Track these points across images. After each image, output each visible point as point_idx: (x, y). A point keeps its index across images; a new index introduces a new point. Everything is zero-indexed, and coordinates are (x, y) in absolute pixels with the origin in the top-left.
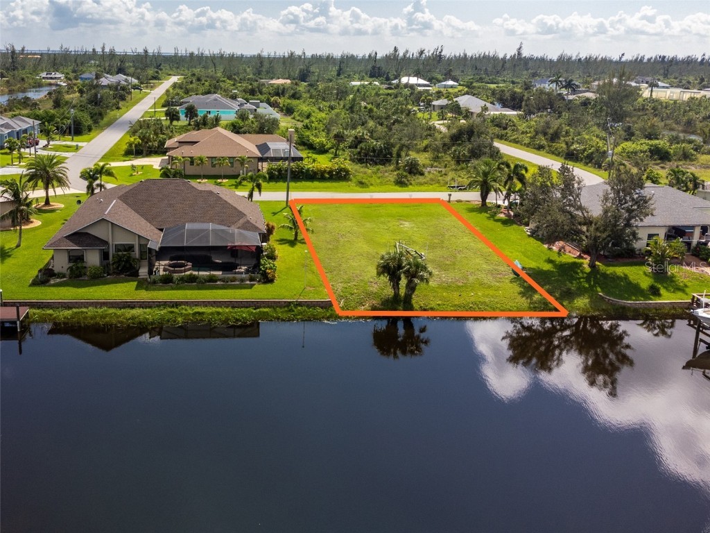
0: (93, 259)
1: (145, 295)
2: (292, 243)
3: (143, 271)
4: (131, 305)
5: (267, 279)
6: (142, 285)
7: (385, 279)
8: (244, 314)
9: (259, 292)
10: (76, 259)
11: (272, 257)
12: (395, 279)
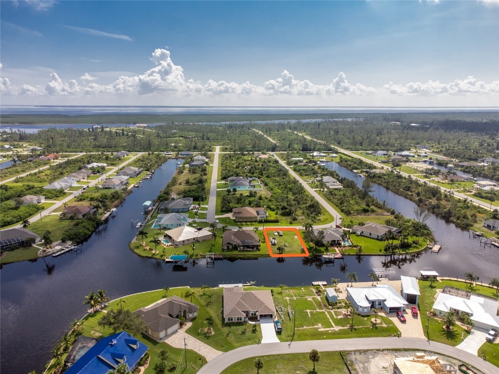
0: (231, 247)
1: (240, 253)
2: (264, 242)
3: (239, 249)
4: (238, 255)
5: (259, 250)
6: (239, 251)
7: (278, 250)
8: (256, 256)
9: (258, 253)
10: (228, 247)
11: (260, 246)
12: (280, 251)
